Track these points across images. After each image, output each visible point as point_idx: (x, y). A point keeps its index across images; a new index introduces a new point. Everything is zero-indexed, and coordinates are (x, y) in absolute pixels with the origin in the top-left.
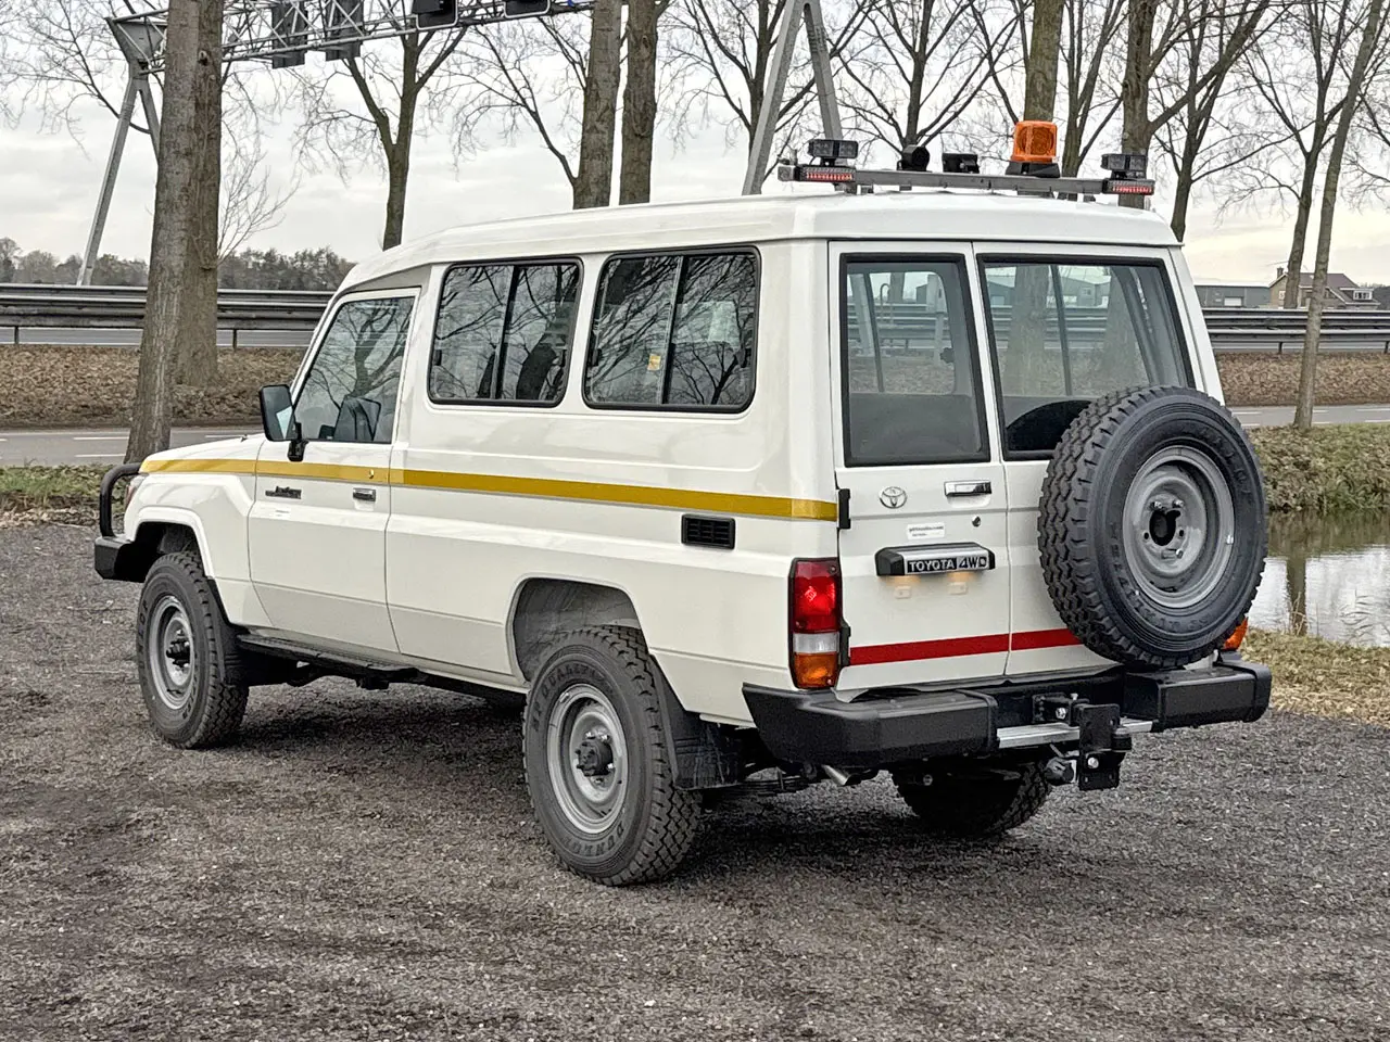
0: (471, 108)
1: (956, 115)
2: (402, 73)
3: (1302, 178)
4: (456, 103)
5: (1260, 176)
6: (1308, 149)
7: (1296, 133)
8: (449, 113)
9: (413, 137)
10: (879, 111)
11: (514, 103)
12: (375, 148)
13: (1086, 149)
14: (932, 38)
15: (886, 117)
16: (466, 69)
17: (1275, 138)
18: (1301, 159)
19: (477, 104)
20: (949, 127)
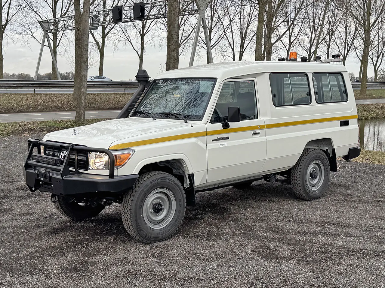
0: (116, 41)
1: (218, 43)
2: (102, 33)
3: (286, 55)
4: (113, 40)
5: (278, 55)
6: (288, 50)
7: (285, 47)
8: (112, 42)
9: (105, 47)
10: (202, 42)
11: (126, 40)
12: (96, 49)
13: (245, 50)
14: (213, 26)
15: (204, 43)
16: (115, 32)
17: (281, 47)
18: (286, 52)
19: (118, 40)
20: (217, 45)
